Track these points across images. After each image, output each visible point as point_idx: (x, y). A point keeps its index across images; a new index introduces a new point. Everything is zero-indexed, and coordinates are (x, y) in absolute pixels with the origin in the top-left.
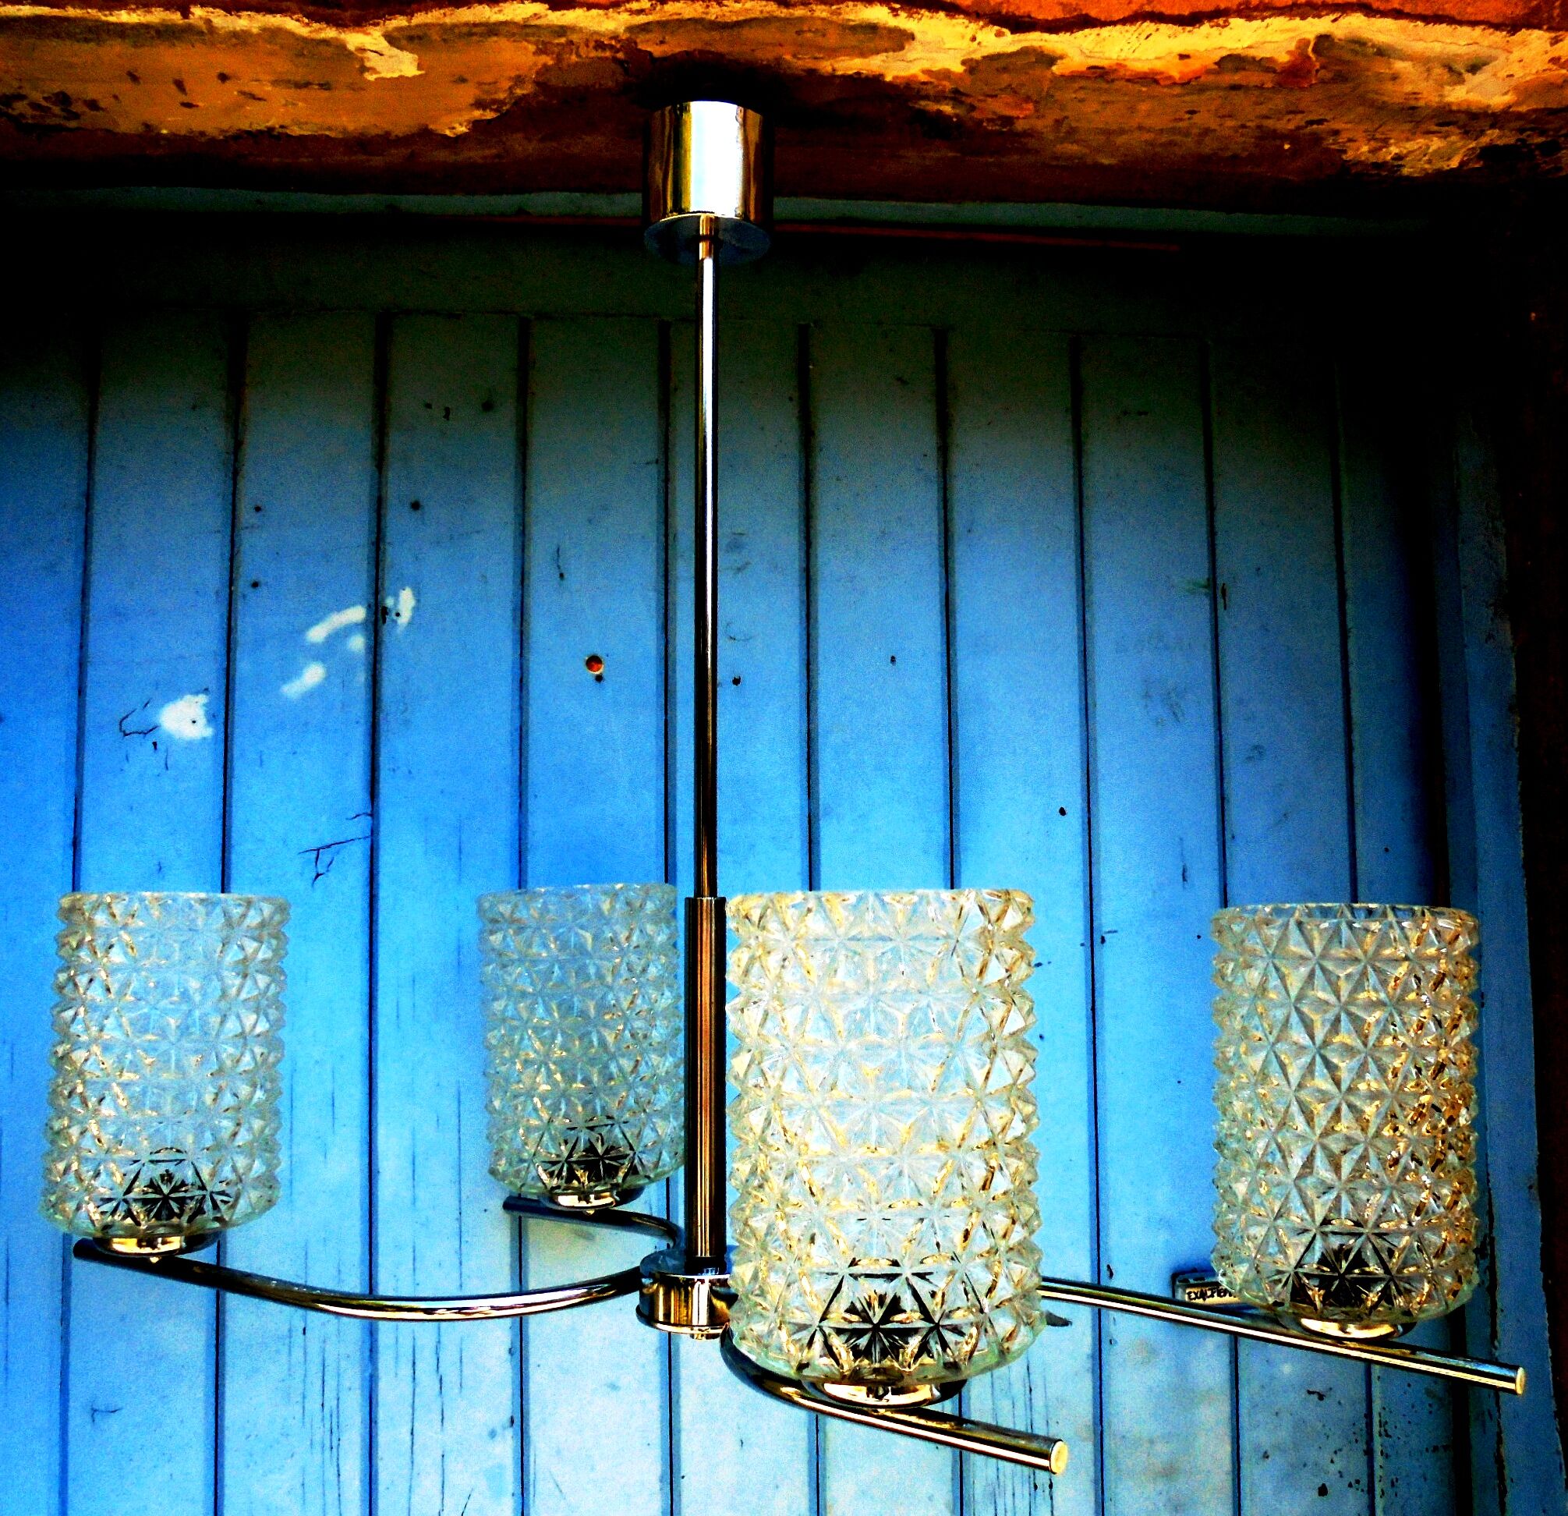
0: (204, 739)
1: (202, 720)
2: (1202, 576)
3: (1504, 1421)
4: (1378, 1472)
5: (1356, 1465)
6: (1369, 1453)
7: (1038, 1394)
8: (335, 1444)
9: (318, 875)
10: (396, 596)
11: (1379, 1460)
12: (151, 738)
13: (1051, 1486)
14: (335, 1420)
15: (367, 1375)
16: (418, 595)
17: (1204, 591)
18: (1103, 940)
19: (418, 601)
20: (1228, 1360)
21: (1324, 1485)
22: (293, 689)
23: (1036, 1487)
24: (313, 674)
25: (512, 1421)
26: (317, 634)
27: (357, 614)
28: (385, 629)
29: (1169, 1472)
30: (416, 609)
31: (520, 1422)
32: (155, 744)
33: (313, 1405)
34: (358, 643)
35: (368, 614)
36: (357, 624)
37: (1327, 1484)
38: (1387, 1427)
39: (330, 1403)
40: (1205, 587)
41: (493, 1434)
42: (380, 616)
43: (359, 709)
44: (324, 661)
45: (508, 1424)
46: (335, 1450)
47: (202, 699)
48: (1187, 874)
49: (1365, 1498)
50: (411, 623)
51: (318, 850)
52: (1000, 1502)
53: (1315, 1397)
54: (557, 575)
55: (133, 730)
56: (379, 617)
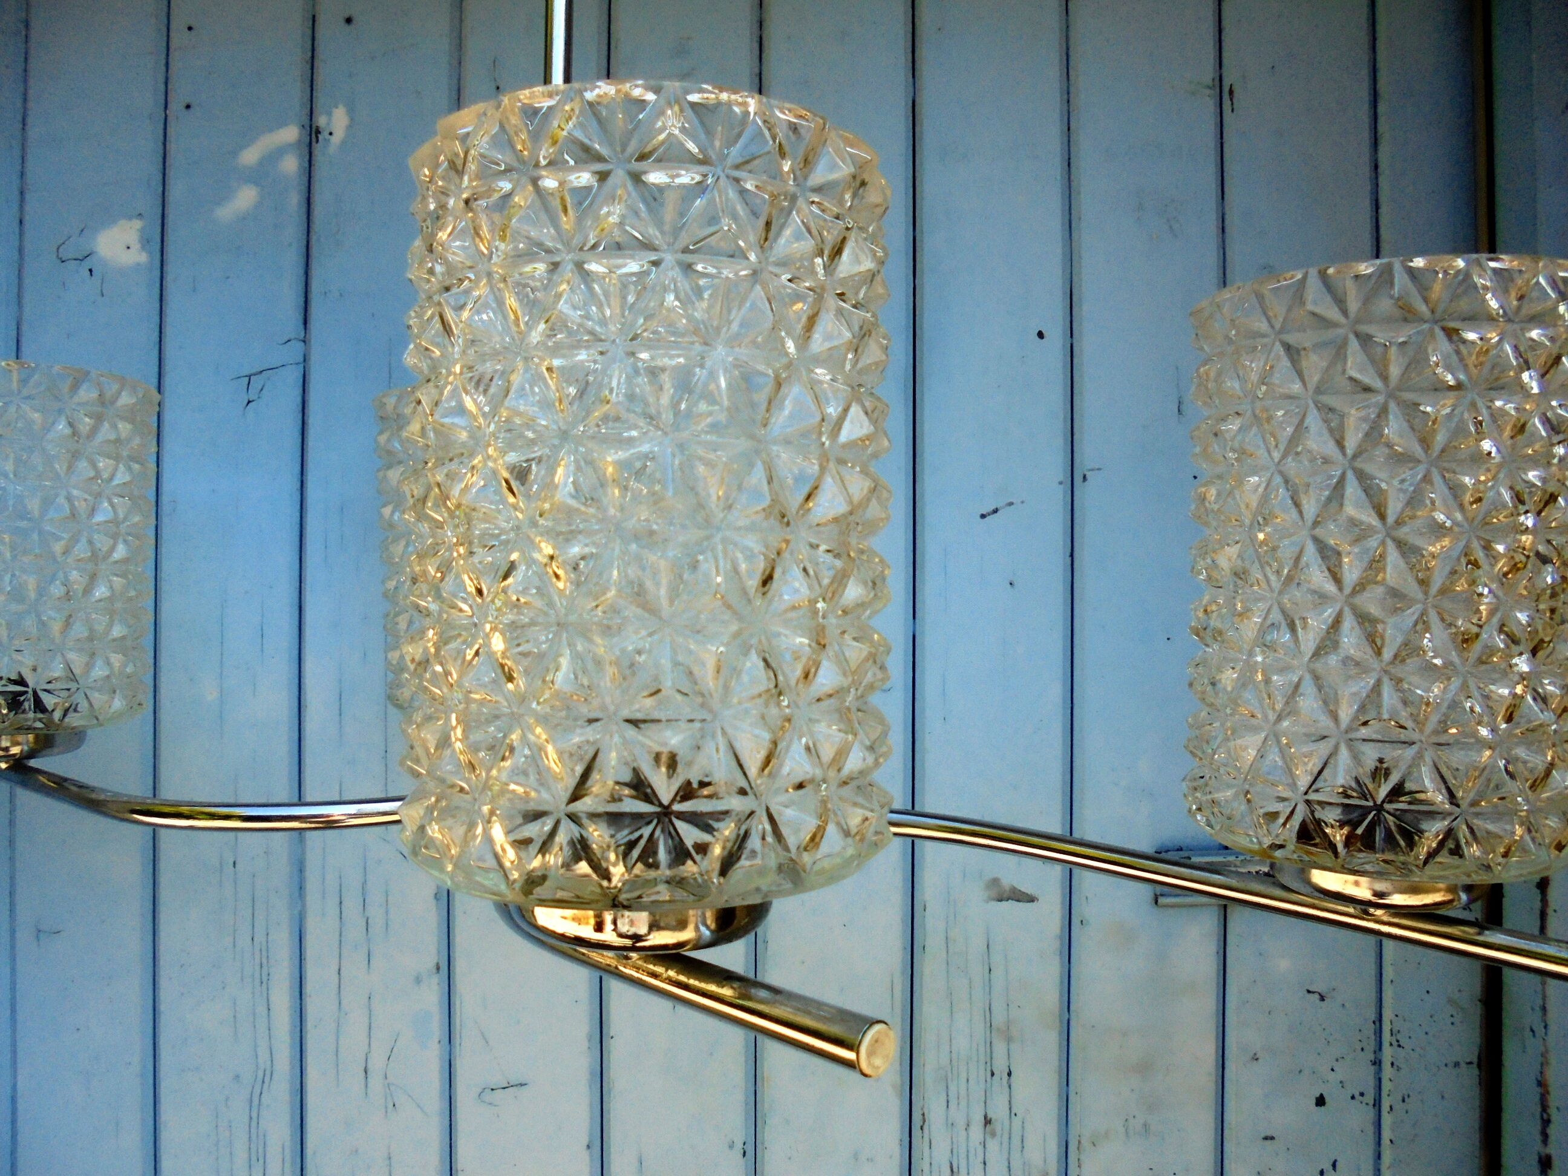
0: (138, 264)
1: (136, 246)
2: (1208, 74)
3: (1551, 1040)
4: (1386, 1086)
5: (1362, 1077)
6: (1377, 1063)
7: (998, 974)
8: (265, 978)
9: (249, 402)
10: (329, 114)
11: (1387, 1072)
12: (87, 264)
13: (1009, 1074)
14: (264, 953)
15: (296, 912)
16: (351, 111)
17: (1208, 92)
18: (1085, 478)
19: (352, 119)
20: (1215, 950)
21: (1322, 1095)
22: (226, 213)
23: (993, 1074)
24: (246, 197)
25: (438, 969)
26: (250, 156)
27: (290, 134)
28: (318, 148)
29: (1144, 1068)
30: (349, 127)
31: (447, 968)
32: (91, 270)
33: (244, 941)
34: (291, 165)
35: (301, 134)
36: (290, 145)
37: (1325, 1095)
38: (1399, 1037)
39: (260, 937)
40: (1209, 87)
41: (418, 980)
42: (314, 136)
43: (292, 232)
44: (256, 184)
45: (435, 970)
46: (264, 984)
47: (137, 224)
48: (1183, 407)
49: (1371, 1113)
50: (344, 143)
51: (250, 376)
52: (953, 1088)
53: (1317, 996)
54: (494, 87)
55: (71, 256)
56: (313, 134)
